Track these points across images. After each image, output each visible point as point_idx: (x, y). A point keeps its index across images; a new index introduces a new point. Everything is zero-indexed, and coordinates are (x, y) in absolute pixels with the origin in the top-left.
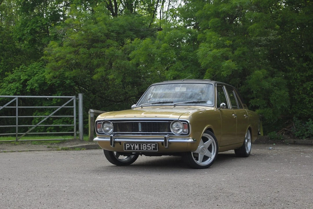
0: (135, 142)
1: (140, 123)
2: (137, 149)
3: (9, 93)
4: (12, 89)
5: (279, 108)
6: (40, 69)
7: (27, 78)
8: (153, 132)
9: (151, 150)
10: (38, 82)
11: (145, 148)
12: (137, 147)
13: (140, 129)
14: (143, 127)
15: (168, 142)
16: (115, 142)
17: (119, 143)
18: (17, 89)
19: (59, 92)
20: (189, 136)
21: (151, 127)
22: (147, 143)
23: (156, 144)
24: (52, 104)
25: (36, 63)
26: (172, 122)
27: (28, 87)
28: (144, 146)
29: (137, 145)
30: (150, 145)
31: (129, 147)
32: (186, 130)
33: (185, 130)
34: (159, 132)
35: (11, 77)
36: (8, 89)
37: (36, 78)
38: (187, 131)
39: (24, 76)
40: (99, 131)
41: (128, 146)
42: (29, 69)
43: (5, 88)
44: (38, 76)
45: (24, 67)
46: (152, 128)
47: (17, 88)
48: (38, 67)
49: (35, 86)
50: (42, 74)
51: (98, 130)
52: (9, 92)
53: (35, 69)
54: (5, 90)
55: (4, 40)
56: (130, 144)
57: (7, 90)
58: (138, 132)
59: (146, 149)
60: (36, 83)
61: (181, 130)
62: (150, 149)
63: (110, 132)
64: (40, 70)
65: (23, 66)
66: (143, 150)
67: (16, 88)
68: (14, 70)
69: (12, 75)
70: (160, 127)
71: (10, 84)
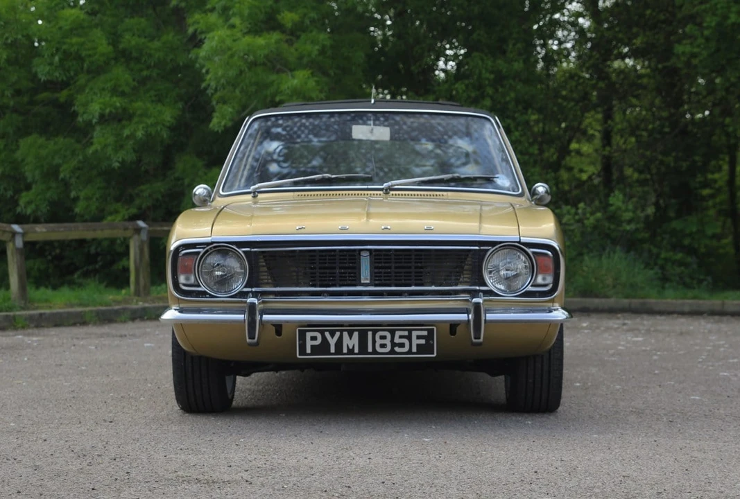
0: (342, 326)
1: (368, 253)
2: (351, 351)
9: (410, 352)
11: (383, 346)
12: (351, 342)
13: (365, 275)
14: (376, 268)
21: (410, 267)
22: (393, 327)
28: (383, 337)
29: (351, 337)
32: (544, 279)
33: (540, 280)
38: (547, 282)
40: (185, 285)
41: (314, 338)
46: (413, 270)
51: (182, 279)
56: (322, 333)
58: (355, 285)
59: (388, 349)
62: (406, 349)
66: (375, 352)
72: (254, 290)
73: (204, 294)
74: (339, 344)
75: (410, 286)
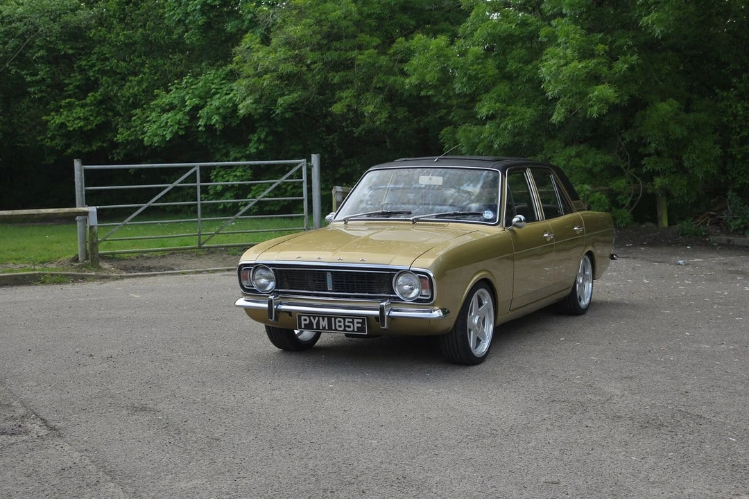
3: (165, 133)
4: (169, 124)
5: (700, 176)
6: (222, 84)
7: (196, 102)
8: (356, 294)
9: (353, 331)
10: (221, 111)
15: (389, 316)
16: (278, 311)
17: (288, 314)
18: (179, 125)
19: (262, 129)
20: (433, 305)
22: (344, 316)
23: (363, 320)
24: (248, 152)
25: (213, 71)
26: (397, 273)
27: (201, 122)
28: (340, 322)
30: (351, 320)
31: (307, 322)
33: (424, 292)
34: (369, 293)
35: (165, 99)
36: (162, 125)
37: (216, 103)
38: (427, 294)
39: (192, 99)
41: (305, 320)
42: (200, 84)
43: (154, 122)
44: (219, 98)
45: (190, 81)
47: (179, 123)
48: (219, 79)
49: (214, 121)
50: (227, 94)
52: (164, 130)
53: (213, 84)
54: (155, 127)
55: (148, 23)
56: (309, 317)
57: (160, 127)
60: (216, 114)
61: (416, 291)
62: (351, 329)
63: (268, 288)
64: (222, 86)
65: (189, 78)
66: (336, 330)
67: (176, 123)
68: (172, 85)
69: (168, 96)
70: (372, 283)
71: (165, 115)
72: (280, 290)
73: (255, 291)
74: (318, 323)
75: (354, 292)
